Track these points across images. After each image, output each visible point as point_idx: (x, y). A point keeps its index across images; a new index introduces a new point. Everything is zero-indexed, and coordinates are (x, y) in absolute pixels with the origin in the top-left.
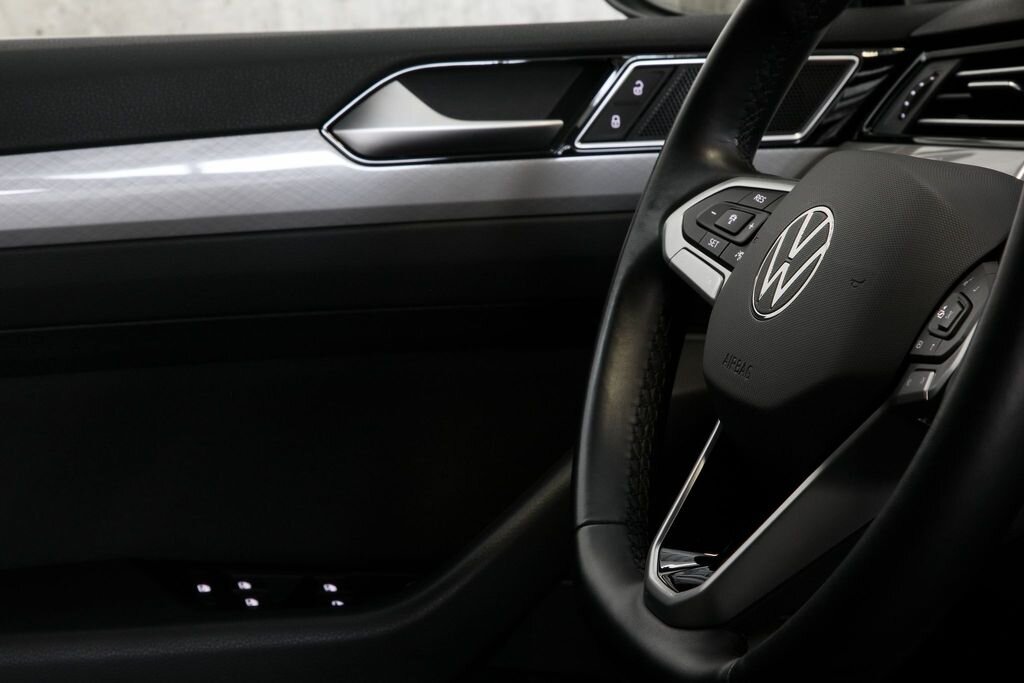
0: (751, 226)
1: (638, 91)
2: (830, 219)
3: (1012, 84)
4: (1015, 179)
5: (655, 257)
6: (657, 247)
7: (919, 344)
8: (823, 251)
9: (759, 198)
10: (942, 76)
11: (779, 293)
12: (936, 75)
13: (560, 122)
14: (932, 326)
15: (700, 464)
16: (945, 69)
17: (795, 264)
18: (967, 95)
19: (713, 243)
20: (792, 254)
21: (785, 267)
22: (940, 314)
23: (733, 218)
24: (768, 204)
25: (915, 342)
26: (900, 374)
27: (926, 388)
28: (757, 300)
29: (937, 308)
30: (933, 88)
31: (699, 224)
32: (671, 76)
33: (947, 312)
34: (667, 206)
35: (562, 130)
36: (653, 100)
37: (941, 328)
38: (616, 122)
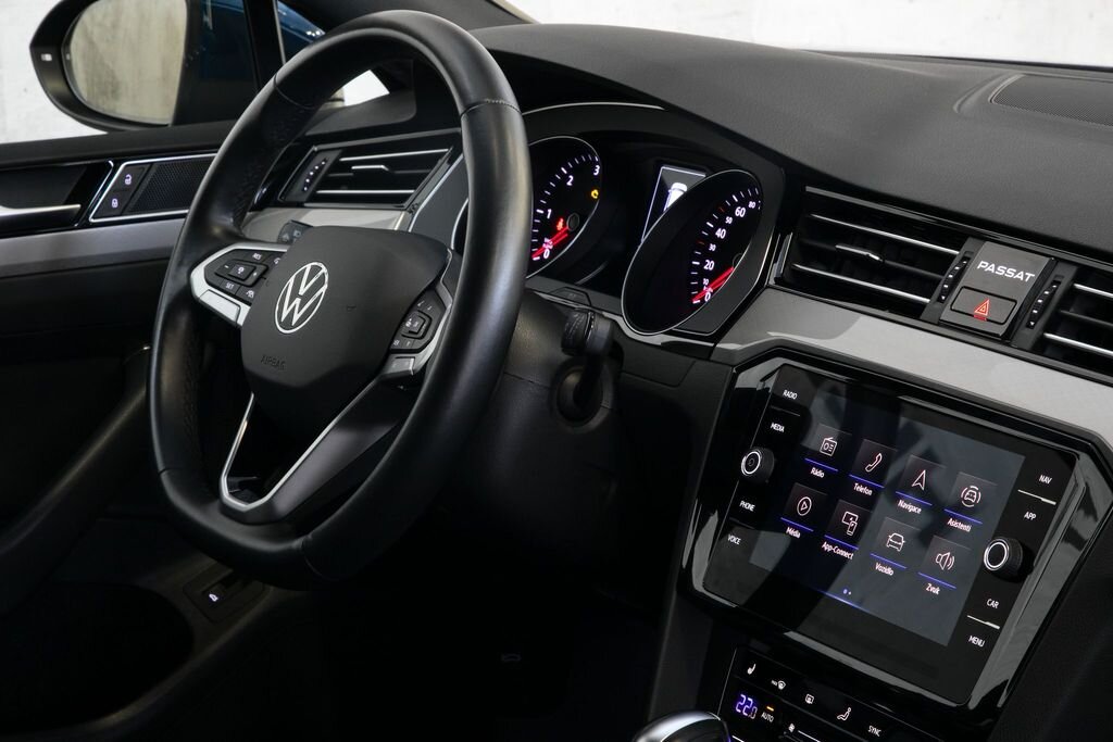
0: (255, 274)
1: (128, 182)
2: (324, 270)
3: (382, 167)
4: (407, 232)
5: (186, 296)
6: (187, 290)
7: (396, 343)
8: (323, 289)
9: (256, 256)
10: (330, 162)
11: (296, 317)
12: (325, 160)
13: (78, 206)
14: (403, 331)
15: (244, 425)
16: (332, 157)
17: (305, 299)
18: (351, 174)
19: (229, 286)
20: (302, 291)
21: (297, 301)
22: (408, 324)
23: (241, 269)
24: (263, 260)
25: (392, 342)
26: (384, 361)
27: (411, 368)
28: (280, 323)
29: (404, 320)
30: (325, 169)
31: (217, 274)
32: (148, 171)
33: (413, 323)
34: (191, 264)
35: (81, 211)
36: (138, 188)
37: (410, 332)
38: (115, 203)
